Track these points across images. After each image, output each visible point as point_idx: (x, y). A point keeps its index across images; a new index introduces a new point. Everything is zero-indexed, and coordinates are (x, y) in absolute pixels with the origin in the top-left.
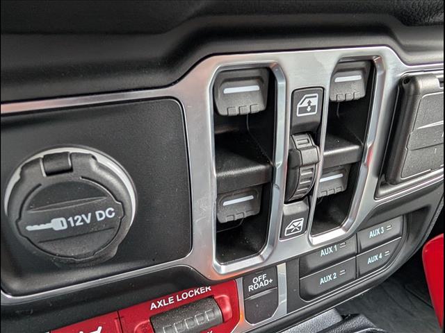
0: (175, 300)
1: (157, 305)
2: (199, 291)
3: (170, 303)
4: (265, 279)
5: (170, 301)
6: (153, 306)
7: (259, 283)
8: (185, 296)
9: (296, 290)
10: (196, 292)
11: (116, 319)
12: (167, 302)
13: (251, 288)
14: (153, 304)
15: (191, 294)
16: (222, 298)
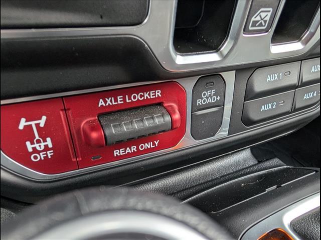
0: (124, 100)
1: (106, 102)
2: (149, 95)
3: (119, 102)
4: (214, 95)
5: (119, 100)
6: (101, 103)
7: (207, 98)
8: (135, 97)
9: (239, 113)
10: (146, 95)
11: (62, 110)
12: (116, 100)
13: (199, 102)
14: (101, 100)
15: (141, 96)
16: (171, 106)
